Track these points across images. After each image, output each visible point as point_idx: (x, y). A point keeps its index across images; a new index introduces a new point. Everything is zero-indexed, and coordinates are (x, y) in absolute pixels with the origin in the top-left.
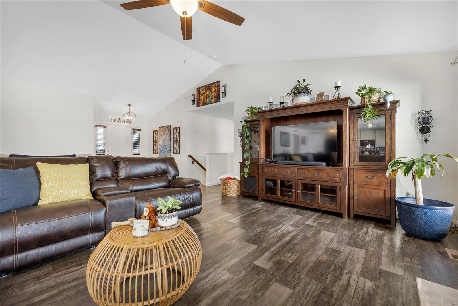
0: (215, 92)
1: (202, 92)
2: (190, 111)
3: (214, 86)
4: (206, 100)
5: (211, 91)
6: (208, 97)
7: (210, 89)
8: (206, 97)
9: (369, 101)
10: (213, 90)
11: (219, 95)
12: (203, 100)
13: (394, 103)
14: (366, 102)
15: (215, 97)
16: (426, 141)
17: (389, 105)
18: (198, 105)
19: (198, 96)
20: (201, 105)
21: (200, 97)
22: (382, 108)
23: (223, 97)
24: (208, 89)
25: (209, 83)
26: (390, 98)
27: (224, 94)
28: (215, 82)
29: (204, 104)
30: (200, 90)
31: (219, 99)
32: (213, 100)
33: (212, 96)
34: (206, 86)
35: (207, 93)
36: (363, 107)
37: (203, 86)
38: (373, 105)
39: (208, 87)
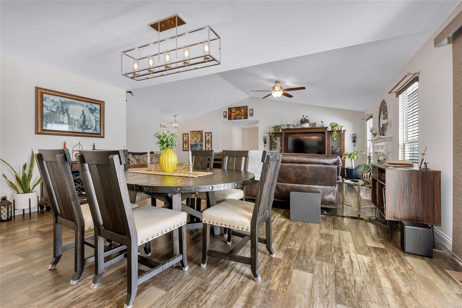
0: (244, 112)
1: (233, 111)
2: (222, 122)
3: (244, 109)
4: (237, 116)
5: (241, 111)
6: (239, 115)
7: (240, 110)
8: (237, 115)
9: (335, 129)
10: (243, 111)
11: (247, 115)
12: (234, 116)
13: (344, 131)
14: (334, 130)
15: (244, 115)
16: (355, 146)
17: (342, 132)
18: (230, 118)
19: (230, 113)
20: (232, 119)
21: (231, 114)
22: (340, 132)
23: (250, 116)
24: (238, 110)
25: (240, 106)
26: (343, 129)
27: (252, 115)
28: (244, 106)
29: (235, 119)
30: (231, 109)
31: (247, 117)
32: (243, 117)
33: (242, 114)
34: (236, 107)
35: (238, 112)
36: (332, 131)
37: (234, 107)
38: (336, 131)
39: (238, 108)
